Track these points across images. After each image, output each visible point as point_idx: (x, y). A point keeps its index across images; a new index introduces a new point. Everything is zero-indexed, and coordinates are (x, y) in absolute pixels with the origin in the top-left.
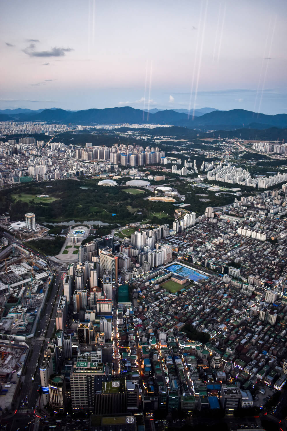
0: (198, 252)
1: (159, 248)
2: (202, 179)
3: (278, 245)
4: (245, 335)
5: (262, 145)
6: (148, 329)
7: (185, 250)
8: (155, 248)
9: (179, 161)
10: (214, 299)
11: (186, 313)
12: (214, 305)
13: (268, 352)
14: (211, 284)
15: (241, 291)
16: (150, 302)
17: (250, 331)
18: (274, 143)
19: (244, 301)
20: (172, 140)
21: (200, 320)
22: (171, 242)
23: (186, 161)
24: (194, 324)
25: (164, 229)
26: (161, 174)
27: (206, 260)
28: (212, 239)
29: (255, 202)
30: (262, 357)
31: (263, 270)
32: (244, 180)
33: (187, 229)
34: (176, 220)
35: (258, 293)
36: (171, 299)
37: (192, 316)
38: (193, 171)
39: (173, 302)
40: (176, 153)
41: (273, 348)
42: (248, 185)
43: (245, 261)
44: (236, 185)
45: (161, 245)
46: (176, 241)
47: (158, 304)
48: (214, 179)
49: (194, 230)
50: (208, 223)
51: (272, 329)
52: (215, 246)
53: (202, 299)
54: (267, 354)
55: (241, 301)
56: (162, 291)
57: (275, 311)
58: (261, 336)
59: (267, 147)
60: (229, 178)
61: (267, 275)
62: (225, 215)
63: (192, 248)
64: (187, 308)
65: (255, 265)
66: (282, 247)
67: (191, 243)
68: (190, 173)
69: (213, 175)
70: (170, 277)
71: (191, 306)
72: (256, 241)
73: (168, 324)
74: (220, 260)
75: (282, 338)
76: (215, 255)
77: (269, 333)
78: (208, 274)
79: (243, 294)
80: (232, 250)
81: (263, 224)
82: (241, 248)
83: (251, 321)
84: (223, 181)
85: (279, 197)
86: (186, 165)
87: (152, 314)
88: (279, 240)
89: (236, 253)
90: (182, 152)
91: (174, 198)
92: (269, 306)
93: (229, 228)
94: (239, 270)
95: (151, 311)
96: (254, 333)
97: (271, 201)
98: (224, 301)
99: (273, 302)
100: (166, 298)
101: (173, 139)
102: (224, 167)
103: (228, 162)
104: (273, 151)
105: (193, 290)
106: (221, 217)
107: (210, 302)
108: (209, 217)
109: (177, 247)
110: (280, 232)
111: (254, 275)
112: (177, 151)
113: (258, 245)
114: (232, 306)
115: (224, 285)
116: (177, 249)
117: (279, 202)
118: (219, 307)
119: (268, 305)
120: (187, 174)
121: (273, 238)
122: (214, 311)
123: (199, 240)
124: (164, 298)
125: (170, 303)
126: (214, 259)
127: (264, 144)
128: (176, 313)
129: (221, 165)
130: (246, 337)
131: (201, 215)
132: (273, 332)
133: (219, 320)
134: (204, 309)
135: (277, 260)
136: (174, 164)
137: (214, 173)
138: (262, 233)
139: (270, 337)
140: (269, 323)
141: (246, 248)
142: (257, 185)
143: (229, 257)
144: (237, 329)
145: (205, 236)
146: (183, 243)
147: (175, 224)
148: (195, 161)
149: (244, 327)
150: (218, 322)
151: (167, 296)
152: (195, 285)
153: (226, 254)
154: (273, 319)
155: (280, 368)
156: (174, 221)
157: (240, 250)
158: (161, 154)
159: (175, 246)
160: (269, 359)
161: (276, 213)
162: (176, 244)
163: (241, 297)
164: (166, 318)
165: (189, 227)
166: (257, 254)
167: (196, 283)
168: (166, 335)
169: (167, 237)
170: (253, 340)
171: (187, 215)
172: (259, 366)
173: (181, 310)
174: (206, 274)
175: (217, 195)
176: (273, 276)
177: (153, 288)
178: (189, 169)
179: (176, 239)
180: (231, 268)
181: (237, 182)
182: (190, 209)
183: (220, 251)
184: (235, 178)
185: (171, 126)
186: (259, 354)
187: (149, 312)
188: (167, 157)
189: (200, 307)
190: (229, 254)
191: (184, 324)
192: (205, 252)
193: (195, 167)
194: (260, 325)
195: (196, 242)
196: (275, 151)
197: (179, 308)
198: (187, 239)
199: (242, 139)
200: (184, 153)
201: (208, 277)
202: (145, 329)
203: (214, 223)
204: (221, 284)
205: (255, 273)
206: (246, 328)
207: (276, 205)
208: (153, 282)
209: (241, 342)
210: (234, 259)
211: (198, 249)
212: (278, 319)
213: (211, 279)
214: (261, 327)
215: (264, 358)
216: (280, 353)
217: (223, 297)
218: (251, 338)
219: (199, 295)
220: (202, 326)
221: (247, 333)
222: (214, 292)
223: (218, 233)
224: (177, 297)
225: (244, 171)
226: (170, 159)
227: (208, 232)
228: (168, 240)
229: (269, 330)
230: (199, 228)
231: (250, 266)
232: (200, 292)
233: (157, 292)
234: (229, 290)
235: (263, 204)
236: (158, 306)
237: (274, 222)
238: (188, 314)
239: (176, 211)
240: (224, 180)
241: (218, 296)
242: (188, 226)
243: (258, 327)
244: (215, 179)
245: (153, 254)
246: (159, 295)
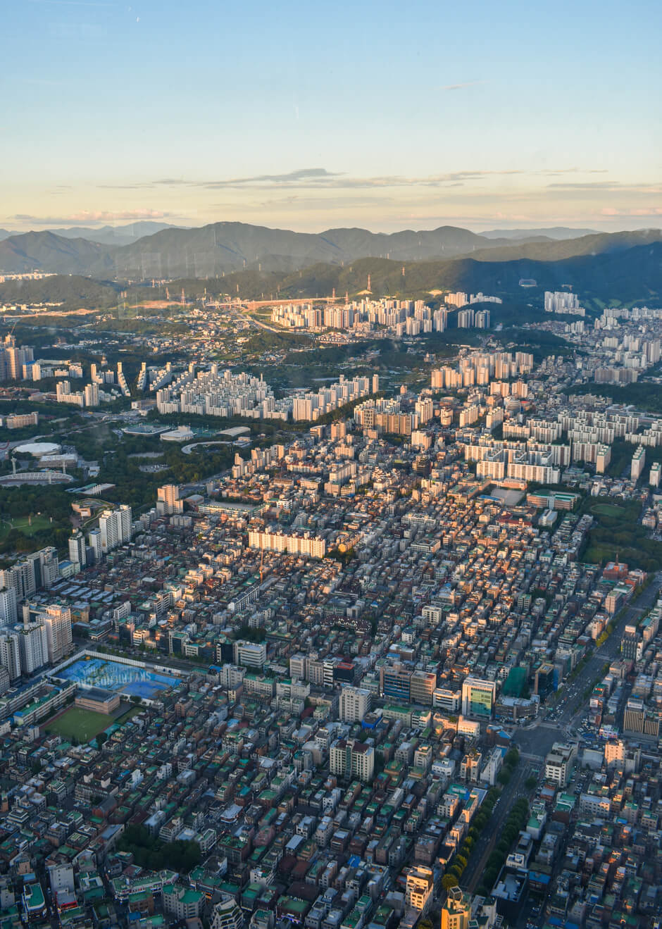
0: (147, 613)
1: (33, 618)
2: (144, 413)
3: (359, 564)
4: (298, 823)
5: (295, 311)
6: (17, 863)
7: (108, 613)
8: (21, 619)
9: (77, 369)
10: (201, 738)
11: (126, 796)
12: (205, 757)
13: (363, 858)
14: (189, 698)
15: (274, 703)
16: (17, 783)
17: (309, 811)
18: (326, 302)
19: (285, 729)
20: (53, 314)
21: (169, 807)
22: (69, 597)
23: (94, 367)
24: (152, 822)
25: (42, 562)
26: (26, 408)
27: (170, 633)
28: (181, 571)
29: (288, 458)
30: (347, 877)
31: (326, 635)
32: (256, 403)
33: (109, 553)
34: (74, 531)
35: (319, 700)
36: (77, 761)
37: (144, 799)
38: (116, 392)
39: (84, 771)
40: (67, 347)
41: (375, 843)
42: (267, 415)
43: (275, 619)
44: (235, 420)
45: (37, 609)
46: (80, 592)
47: (39, 783)
48: (176, 409)
49: (129, 555)
50: (167, 530)
51: (366, 792)
52: (192, 591)
53: (168, 744)
54: (362, 864)
55: (276, 729)
56: (51, 742)
57: (369, 741)
58: (341, 815)
59: (310, 314)
60: (215, 402)
61: (336, 647)
62: (213, 503)
63: (127, 605)
64: (129, 777)
65: (304, 626)
66: (367, 567)
67: (125, 590)
68: (109, 398)
69: (172, 398)
70: (70, 699)
71: (138, 771)
72: (300, 562)
73: (75, 837)
74: (209, 627)
75: (394, 811)
76: (195, 615)
77: (360, 803)
78: (179, 672)
79: (279, 711)
80: (240, 595)
81: (313, 513)
82: (262, 588)
83: (309, 782)
84: (200, 411)
85: (350, 438)
86: (97, 379)
87: (24, 817)
88: (359, 550)
89: (252, 602)
90: (82, 343)
91: (68, 471)
92: (351, 731)
93: (225, 535)
94: (262, 647)
95: (20, 807)
96: (318, 813)
97: (329, 451)
98: (231, 740)
99: (361, 717)
100: (65, 762)
101: (55, 309)
102: (201, 375)
103: (212, 359)
104: (323, 324)
105: (141, 723)
106: (203, 509)
107: (192, 751)
108: (171, 512)
109: (86, 610)
110: (360, 529)
111: (305, 653)
112: (69, 342)
113: (306, 572)
114: (253, 750)
115: (227, 696)
116: (85, 615)
117: (350, 452)
118: (218, 759)
119: (348, 728)
120: (101, 402)
121: (343, 548)
122: (208, 774)
123: (146, 579)
124: (58, 764)
125: (76, 774)
126: (192, 627)
127: (300, 308)
128: (97, 801)
129: (191, 370)
130: (301, 827)
131: (147, 510)
132: (369, 802)
133: (221, 796)
134: (176, 771)
135: (360, 603)
136: (63, 379)
137: (175, 393)
138: (312, 537)
139: (364, 814)
140: (356, 778)
141: (276, 583)
142: (290, 415)
143: (232, 615)
144: (272, 812)
145: (163, 567)
146: (101, 596)
147: (73, 544)
148: (120, 365)
149: (292, 801)
150: (218, 803)
151: (65, 755)
152: (144, 708)
153: (224, 608)
154: (366, 764)
155: (398, 896)
156: (69, 535)
157: (261, 592)
158: (22, 352)
159: (78, 605)
160: (367, 877)
161: (345, 482)
162: (83, 600)
163: (275, 720)
164: (68, 821)
165: (115, 549)
166: (306, 596)
167: (148, 702)
168: (72, 870)
169: (54, 584)
170: (321, 834)
171: (108, 513)
172: (344, 903)
173: (109, 789)
174: (175, 671)
175: (187, 450)
176: (355, 648)
177: (21, 739)
178: (106, 387)
179: (82, 586)
180: (240, 645)
181: (238, 410)
182: (112, 499)
183: (207, 603)
184: (231, 401)
185: (47, 275)
186: (339, 867)
187: (16, 813)
188: (41, 361)
189: (163, 768)
190: (232, 606)
191: (123, 826)
192: (166, 612)
193: (122, 382)
194: (333, 787)
195: (141, 588)
196: (328, 323)
197: (104, 784)
198: (112, 581)
199: (242, 299)
200: (89, 347)
201: (179, 679)
202: (8, 867)
203: (184, 528)
204: (217, 693)
205: (307, 646)
206: (296, 803)
207: (343, 459)
208: (20, 721)
209: (288, 845)
210: (246, 619)
211: (147, 605)
212: (380, 763)
213: (188, 683)
214: (336, 792)
215: (355, 878)
216: (393, 855)
217: (225, 727)
218: (313, 829)
219: (159, 735)
220: (174, 822)
221: (301, 818)
222: (200, 718)
223: (197, 553)
224: (95, 753)
225: (254, 380)
226: (50, 365)
227: (171, 556)
228: (58, 593)
229: (358, 796)
230: (143, 546)
231: (290, 630)
232: (160, 727)
233: (37, 748)
234: (242, 706)
235: (310, 460)
236: (40, 790)
237: (341, 504)
238: (133, 796)
239: (76, 507)
240: (204, 410)
241: (212, 728)
242: (113, 544)
243: (328, 794)
244: (179, 408)
245: (15, 637)
246: (43, 756)
